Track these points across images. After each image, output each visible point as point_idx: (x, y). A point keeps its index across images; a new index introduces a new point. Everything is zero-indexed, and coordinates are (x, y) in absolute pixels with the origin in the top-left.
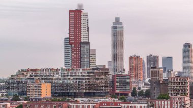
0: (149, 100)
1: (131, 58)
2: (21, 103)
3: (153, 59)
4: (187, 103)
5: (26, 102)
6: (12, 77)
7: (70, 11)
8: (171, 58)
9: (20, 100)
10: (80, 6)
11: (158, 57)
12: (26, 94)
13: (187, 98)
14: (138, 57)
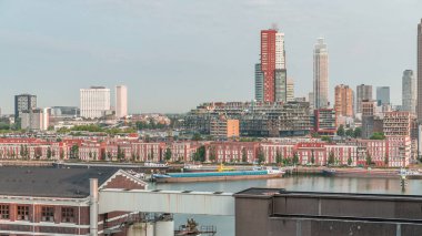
0: (359, 140)
1: (337, 89)
2: (203, 143)
3: (364, 90)
4: (407, 144)
5: (209, 142)
6: (193, 112)
7: (262, 32)
8: (388, 88)
9: (202, 140)
10: (274, 25)
11: (371, 87)
12: (209, 133)
13: (407, 138)
14: (346, 87)
